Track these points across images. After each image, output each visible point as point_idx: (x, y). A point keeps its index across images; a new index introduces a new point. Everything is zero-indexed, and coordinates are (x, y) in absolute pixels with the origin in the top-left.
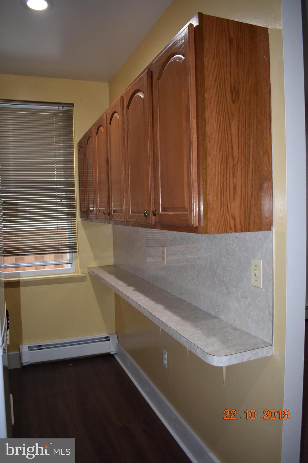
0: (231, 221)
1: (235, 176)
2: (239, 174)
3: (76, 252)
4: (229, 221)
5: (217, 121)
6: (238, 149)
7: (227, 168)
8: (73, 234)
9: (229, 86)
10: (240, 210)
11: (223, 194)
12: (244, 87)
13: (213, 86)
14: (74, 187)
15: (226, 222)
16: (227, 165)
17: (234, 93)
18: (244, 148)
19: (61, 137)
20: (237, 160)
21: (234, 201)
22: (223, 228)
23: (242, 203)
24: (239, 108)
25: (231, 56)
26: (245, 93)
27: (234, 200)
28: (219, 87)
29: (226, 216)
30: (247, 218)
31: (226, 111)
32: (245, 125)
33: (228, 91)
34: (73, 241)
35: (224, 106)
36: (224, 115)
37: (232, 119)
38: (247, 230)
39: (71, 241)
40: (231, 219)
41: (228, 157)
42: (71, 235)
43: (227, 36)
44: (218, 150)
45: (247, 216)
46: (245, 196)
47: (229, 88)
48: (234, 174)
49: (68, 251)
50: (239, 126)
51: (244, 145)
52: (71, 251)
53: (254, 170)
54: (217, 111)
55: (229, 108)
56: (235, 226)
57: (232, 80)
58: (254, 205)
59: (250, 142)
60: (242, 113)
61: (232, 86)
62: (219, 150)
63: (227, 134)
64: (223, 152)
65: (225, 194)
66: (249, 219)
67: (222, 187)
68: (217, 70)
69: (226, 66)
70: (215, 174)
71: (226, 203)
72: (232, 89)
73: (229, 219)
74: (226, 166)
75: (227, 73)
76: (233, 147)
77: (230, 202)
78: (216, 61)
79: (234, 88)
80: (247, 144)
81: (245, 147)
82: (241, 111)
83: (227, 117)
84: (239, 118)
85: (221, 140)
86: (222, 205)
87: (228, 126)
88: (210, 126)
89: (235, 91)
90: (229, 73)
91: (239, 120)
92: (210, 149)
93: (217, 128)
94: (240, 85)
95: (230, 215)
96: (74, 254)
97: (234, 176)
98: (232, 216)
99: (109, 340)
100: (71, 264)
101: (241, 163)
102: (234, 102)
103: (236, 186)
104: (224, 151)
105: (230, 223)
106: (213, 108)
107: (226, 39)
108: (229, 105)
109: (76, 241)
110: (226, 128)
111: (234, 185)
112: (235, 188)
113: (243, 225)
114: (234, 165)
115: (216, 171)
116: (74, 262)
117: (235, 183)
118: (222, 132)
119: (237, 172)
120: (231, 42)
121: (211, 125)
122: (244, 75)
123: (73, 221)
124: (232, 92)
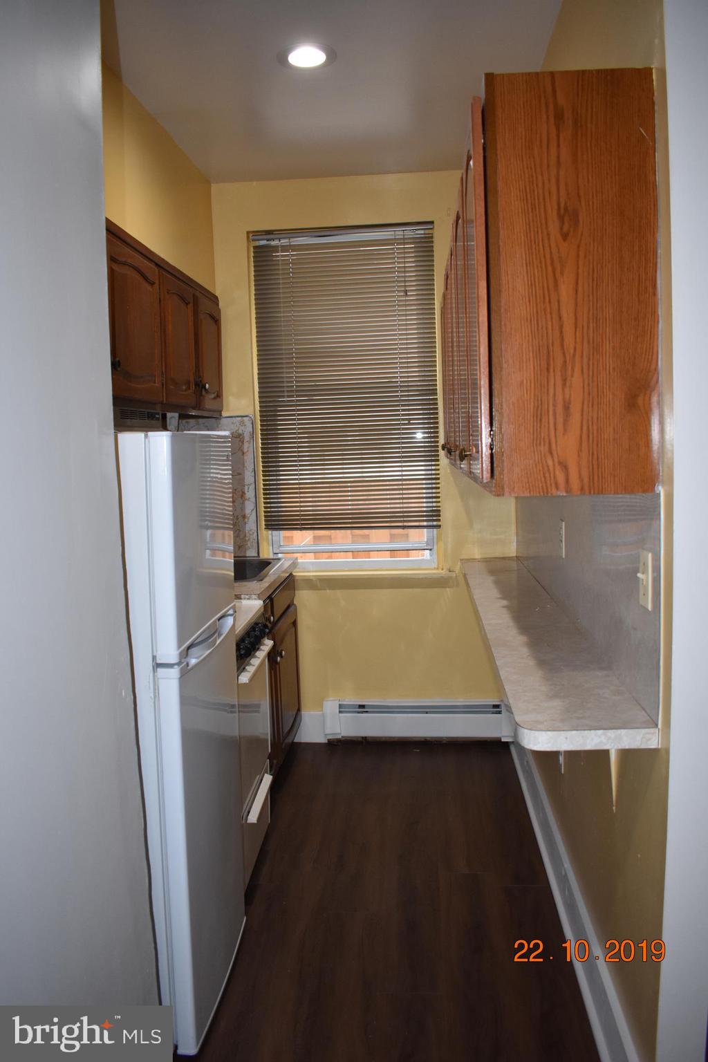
0: (557, 472)
1: (568, 384)
2: (576, 380)
3: (439, 526)
4: (554, 473)
5: (526, 278)
6: (576, 330)
7: (548, 370)
8: (434, 491)
9: (555, 207)
10: (580, 450)
11: (541, 420)
12: (591, 203)
13: (518, 212)
14: (436, 394)
15: (547, 475)
16: (548, 364)
17: (566, 218)
18: (588, 327)
19: (408, 294)
20: (572, 351)
21: (564, 434)
22: (541, 485)
23: (584, 436)
24: (578, 247)
25: (558, 146)
26: (593, 215)
27: (565, 430)
28: (532, 211)
29: (546, 462)
30: (595, 467)
31: (548, 256)
32: (593, 280)
33: (553, 215)
34: (434, 504)
35: (542, 250)
36: (544, 266)
37: (562, 273)
38: (596, 492)
39: (431, 505)
40: (558, 467)
41: (551, 348)
42: (430, 491)
43: (551, 107)
44: (528, 336)
45: (595, 463)
46: (590, 423)
47: (555, 213)
48: (564, 381)
49: (425, 524)
50: (577, 283)
51: (588, 323)
52: (431, 523)
53: (614, 369)
54: (528, 259)
55: (554, 250)
56: (567, 481)
57: (563, 192)
58: (614, 439)
59: (603, 314)
60: (585, 257)
61: (562, 205)
62: (530, 335)
63: (550, 302)
64: (540, 338)
65: (543, 420)
66: (600, 470)
67: (538, 407)
68: (527, 180)
69: (548, 166)
70: (523, 380)
71: (546, 437)
72: (562, 211)
73: (554, 469)
74: (546, 366)
75: (549, 180)
76: (564, 326)
77: (556, 436)
78: (525, 163)
79: (566, 209)
80: (597, 318)
81: (591, 325)
82: (582, 254)
83: (550, 269)
84: (578, 268)
85: (535, 316)
86: (538, 442)
87: (551, 286)
88: (511, 290)
89: (569, 216)
90: (553, 180)
91: (578, 274)
92: (511, 334)
93: (527, 294)
94: (580, 201)
95: (556, 460)
96: (435, 531)
97: (564, 385)
98: (560, 463)
99: (500, 712)
100: (431, 550)
101: (582, 357)
102: (565, 237)
103: (570, 403)
104: (542, 336)
105: (554, 477)
106: (518, 256)
107: (547, 111)
108: (553, 245)
109: (438, 504)
110: (546, 292)
111: (564, 402)
112: (567, 408)
113: (586, 480)
114: (565, 362)
115: (525, 376)
116: (435, 547)
117: (567, 396)
118: (538, 300)
119: (572, 376)
120: (559, 117)
121: (513, 290)
122: (590, 178)
123: (433, 463)
124: (561, 218)
